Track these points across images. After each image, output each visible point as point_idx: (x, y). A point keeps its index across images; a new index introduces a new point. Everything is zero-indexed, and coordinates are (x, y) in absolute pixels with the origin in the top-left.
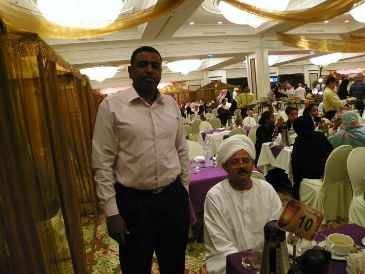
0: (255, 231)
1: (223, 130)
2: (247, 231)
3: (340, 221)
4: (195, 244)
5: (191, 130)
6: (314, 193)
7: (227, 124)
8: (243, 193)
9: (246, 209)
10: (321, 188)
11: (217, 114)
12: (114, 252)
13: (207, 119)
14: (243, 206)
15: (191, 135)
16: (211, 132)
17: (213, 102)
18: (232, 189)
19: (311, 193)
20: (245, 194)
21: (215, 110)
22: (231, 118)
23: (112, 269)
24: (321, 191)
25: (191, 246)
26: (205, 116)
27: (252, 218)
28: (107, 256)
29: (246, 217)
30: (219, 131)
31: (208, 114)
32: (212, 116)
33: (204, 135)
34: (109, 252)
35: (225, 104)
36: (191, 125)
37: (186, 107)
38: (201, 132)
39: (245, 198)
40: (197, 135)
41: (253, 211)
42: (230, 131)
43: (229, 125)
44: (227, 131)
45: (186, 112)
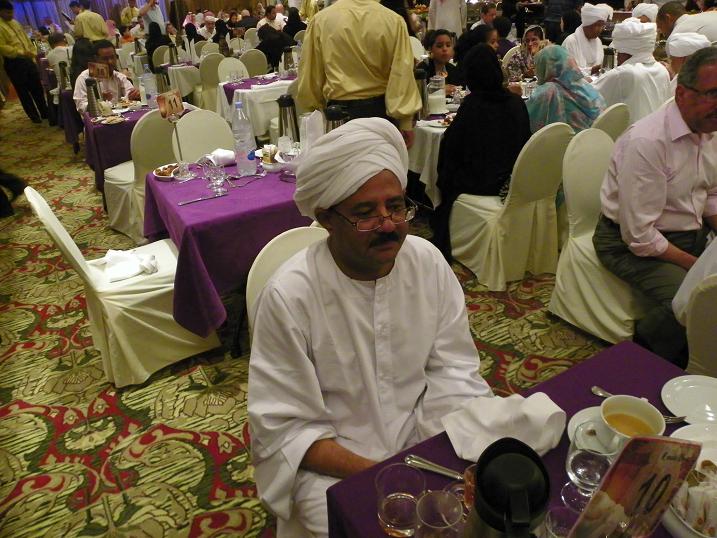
0: (401, 379)
1: (274, 79)
2: (381, 383)
3: (530, 282)
4: (228, 363)
5: (199, 79)
6: (482, 227)
7: (281, 65)
8: (373, 287)
9: (380, 326)
10: (499, 217)
11: (258, 41)
12: (29, 406)
13: (236, 51)
14: (372, 321)
15: (200, 89)
16: (247, 84)
17: (246, 12)
18: (344, 277)
19: (477, 227)
20: (377, 288)
21: (253, 32)
22: (290, 50)
23: (26, 456)
24: (501, 222)
25: (216, 368)
26: (230, 46)
27: (395, 348)
28: (8, 423)
29: (380, 346)
30: (265, 81)
31: (236, 40)
32: (246, 45)
33: (229, 91)
34: (15, 409)
35: (272, 18)
36: (197, 66)
37: (185, 24)
38: (222, 84)
39: (377, 298)
40: (213, 90)
41: (395, 330)
42: (290, 82)
43: (286, 68)
44: (282, 82)
45: (184, 37)
